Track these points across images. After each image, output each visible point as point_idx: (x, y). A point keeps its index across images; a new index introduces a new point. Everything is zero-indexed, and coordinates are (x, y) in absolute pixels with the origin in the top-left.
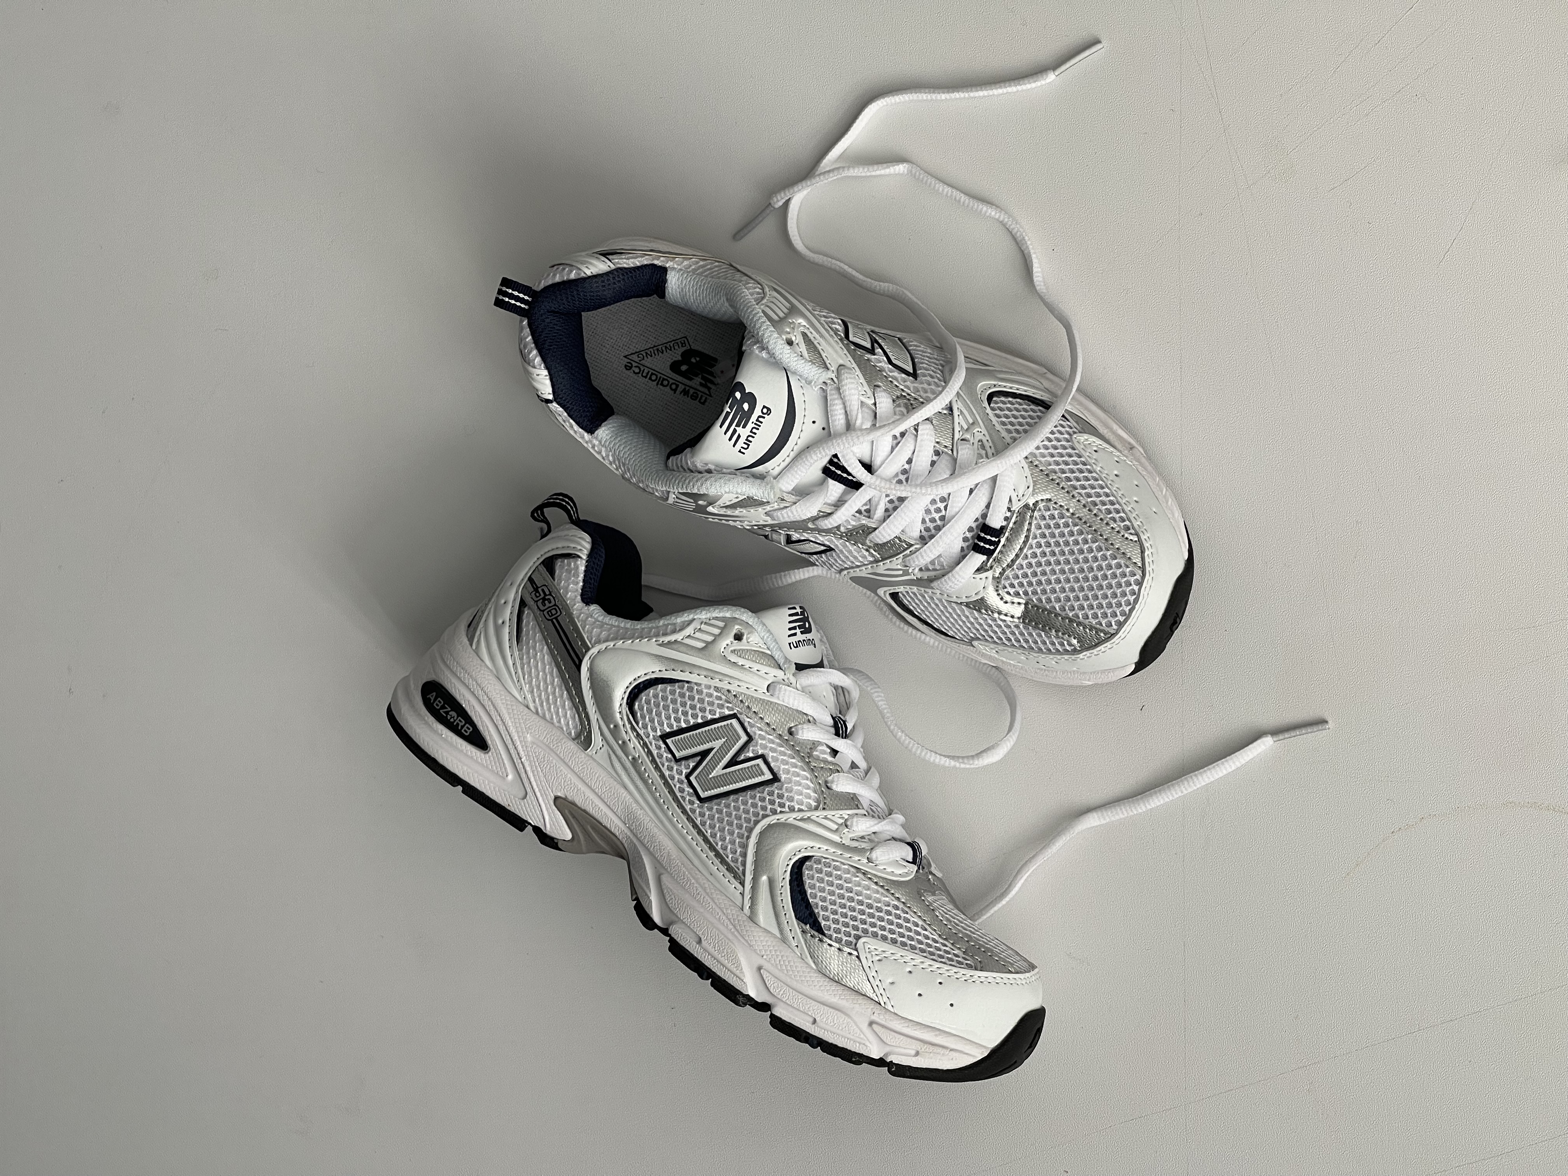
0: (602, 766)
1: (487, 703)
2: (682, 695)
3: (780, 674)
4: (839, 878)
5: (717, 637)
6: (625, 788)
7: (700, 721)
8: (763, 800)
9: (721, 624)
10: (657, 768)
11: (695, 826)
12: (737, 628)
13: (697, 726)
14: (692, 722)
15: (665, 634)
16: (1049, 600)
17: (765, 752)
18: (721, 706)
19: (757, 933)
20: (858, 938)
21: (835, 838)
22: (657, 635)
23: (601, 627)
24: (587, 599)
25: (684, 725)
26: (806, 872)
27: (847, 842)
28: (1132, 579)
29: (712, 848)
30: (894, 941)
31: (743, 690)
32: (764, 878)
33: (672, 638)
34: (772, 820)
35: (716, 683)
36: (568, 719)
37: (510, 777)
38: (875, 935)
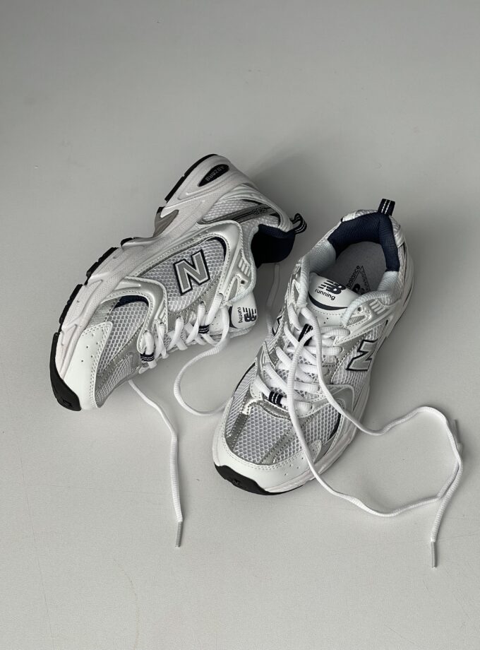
0: (191, 227)
1: (218, 186)
2: (219, 258)
3: (227, 299)
4: (139, 317)
5: (243, 273)
6: (181, 236)
7: (208, 264)
8: (173, 288)
9: (248, 275)
10: (188, 248)
11: (163, 261)
12: (246, 281)
13: (205, 263)
14: (207, 261)
15: (245, 253)
16: (248, 425)
17: (194, 290)
18: (213, 273)
19: (117, 280)
20: (113, 322)
21: (156, 318)
22: (244, 249)
23: (249, 229)
24: (261, 226)
25: (206, 258)
26: (142, 303)
27: (154, 323)
28: (256, 459)
29: (153, 266)
30: (110, 338)
31: (220, 283)
32: (140, 285)
33: (243, 255)
34: (165, 291)
35: (223, 271)
36: (211, 216)
37: (187, 194)
38: (114, 330)
